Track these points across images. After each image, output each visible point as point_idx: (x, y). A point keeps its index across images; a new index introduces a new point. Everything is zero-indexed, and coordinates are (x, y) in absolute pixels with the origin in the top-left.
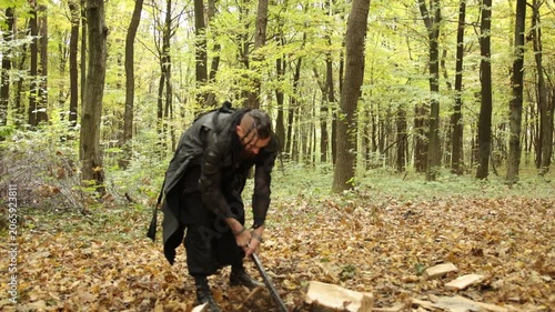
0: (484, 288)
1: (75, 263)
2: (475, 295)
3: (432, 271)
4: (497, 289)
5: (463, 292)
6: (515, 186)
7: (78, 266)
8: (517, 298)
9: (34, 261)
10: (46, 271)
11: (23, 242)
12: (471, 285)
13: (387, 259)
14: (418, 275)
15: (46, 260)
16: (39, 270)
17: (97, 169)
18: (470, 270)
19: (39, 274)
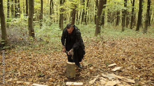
0: (120, 71)
1: (27, 60)
2: (117, 73)
3: (110, 66)
4: (123, 72)
5: (114, 72)
6: (145, 34)
7: (28, 61)
8: (126, 75)
9: (18, 60)
10: (21, 63)
11: (15, 53)
12: (117, 70)
13: (101, 61)
14: (106, 66)
15: (21, 59)
16: (19, 62)
17: (33, 32)
18: (119, 65)
19: (19, 63)
